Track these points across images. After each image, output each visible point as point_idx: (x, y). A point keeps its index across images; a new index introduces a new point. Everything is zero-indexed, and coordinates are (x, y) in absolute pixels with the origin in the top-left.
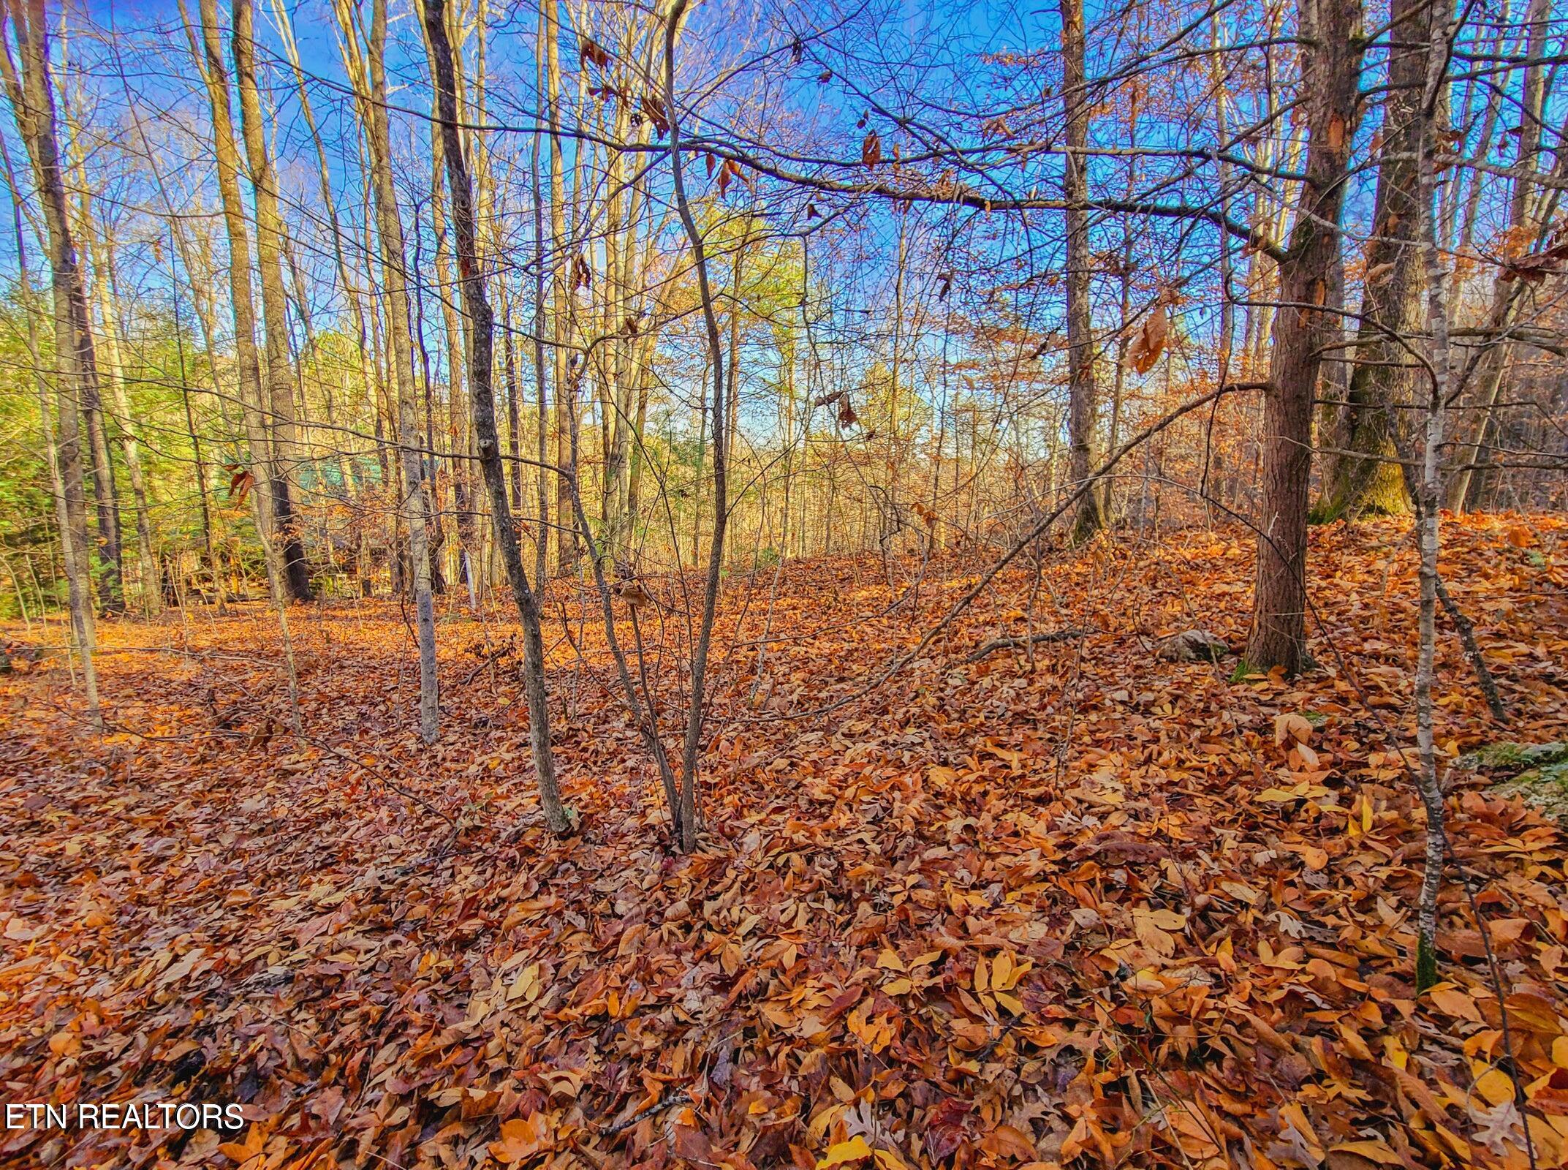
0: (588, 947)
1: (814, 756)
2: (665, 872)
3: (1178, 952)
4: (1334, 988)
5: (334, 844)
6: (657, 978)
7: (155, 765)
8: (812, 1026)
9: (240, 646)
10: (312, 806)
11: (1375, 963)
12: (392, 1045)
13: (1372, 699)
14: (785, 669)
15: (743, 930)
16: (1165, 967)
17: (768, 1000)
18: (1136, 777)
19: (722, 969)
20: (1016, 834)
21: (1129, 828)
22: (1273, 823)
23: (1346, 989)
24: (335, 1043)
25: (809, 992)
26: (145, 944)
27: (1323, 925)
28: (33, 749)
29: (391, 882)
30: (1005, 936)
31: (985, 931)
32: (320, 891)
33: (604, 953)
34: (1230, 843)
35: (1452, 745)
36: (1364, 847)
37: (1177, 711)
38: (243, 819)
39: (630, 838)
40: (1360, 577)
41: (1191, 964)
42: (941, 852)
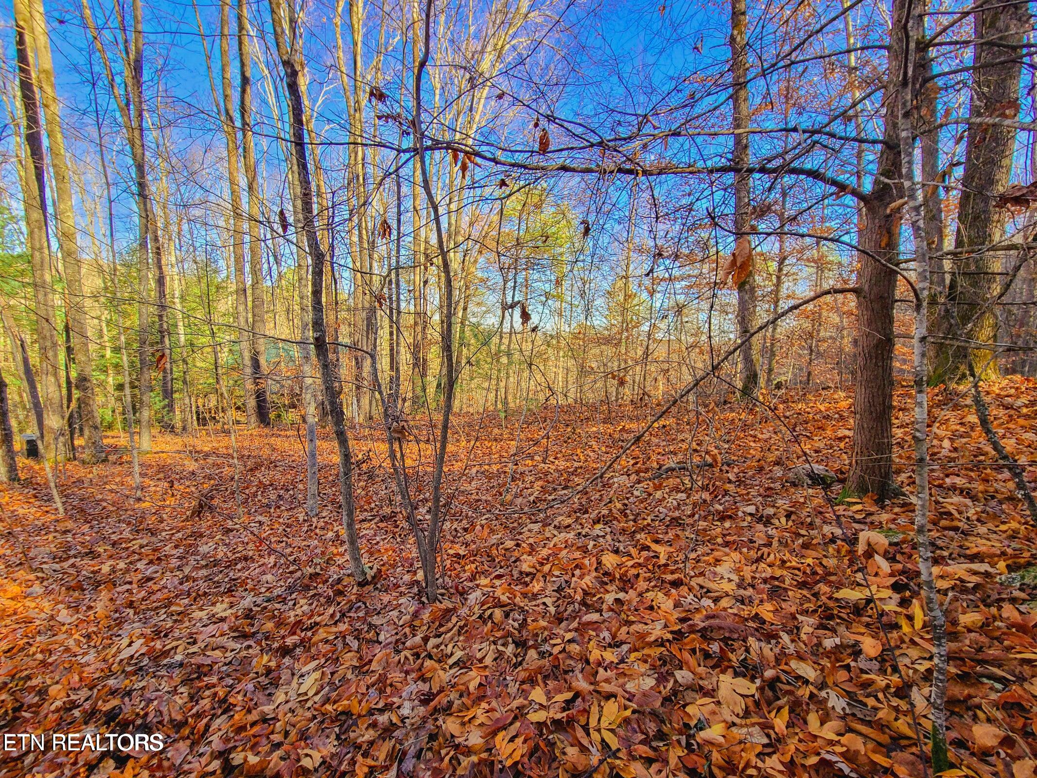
0: (355, 663)
1: (531, 541)
2: (416, 615)
3: (747, 714)
4: (863, 760)
5: (240, 577)
6: (388, 690)
7: (162, 521)
8: (475, 739)
9: (225, 451)
10: (238, 552)
11: (904, 742)
12: (225, 716)
13: (943, 523)
14: (532, 478)
15: (451, 661)
16: (734, 724)
17: (451, 714)
18: (747, 572)
19: (431, 688)
20: (651, 608)
21: (735, 611)
22: (845, 616)
23: (875, 764)
24: (194, 711)
25: (480, 713)
26: (120, 632)
27: (865, 705)
28: (104, 508)
29: (258, 606)
30: (622, 686)
31: (607, 681)
32: (221, 609)
33: (362, 667)
34: (806, 629)
35: (1002, 565)
36: (912, 642)
37: (790, 523)
38: (198, 558)
39: (402, 589)
40: (954, 427)
41: (753, 725)
42: (594, 617)
